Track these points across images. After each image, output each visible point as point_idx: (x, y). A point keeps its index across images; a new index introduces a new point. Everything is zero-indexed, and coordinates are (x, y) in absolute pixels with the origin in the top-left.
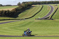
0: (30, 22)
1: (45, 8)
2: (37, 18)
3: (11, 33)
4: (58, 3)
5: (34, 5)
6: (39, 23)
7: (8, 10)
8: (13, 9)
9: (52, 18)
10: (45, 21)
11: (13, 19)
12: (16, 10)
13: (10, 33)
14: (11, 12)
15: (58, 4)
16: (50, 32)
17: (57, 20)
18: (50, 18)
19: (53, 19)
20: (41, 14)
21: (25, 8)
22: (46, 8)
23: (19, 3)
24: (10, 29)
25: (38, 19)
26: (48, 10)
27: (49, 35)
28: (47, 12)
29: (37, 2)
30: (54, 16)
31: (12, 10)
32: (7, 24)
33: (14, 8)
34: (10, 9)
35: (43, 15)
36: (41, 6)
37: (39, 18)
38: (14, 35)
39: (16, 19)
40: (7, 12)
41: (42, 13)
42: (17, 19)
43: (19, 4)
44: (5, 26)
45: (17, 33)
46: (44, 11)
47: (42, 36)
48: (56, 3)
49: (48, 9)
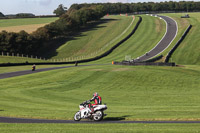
0: (97, 74)
1: (148, 24)
2: (120, 60)
3: (31, 110)
4: (191, 10)
5: (110, 13)
6: (127, 76)
7: (23, 32)
8: (39, 29)
9: (171, 60)
10: (146, 71)
11: (40, 61)
12: (49, 32)
13: (27, 110)
14: (34, 39)
15: (190, 14)
16: (163, 107)
17: (187, 67)
18: (164, 60)
19: (173, 64)
20: (135, 46)
21: (82, 24)
22: (151, 26)
23: (61, 6)
24: (28, 98)
25: (125, 63)
26: (159, 34)
27: (160, 119)
28: (153, 41)
29: (120, 5)
30: (179, 54)
31: (35, 30)
32: (20, 80)
33: (43, 25)
34: (31, 28)
35: (139, 50)
36: (134, 18)
37: (128, 58)
38: (40, 117)
39: (48, 61)
40: (19, 39)
41: (138, 43)
42: (51, 61)
43: (60, 11)
44: (10, 84)
45: (54, 109)
46: (143, 35)
47: (138, 120)
48: (185, 10)
49: (157, 28)
